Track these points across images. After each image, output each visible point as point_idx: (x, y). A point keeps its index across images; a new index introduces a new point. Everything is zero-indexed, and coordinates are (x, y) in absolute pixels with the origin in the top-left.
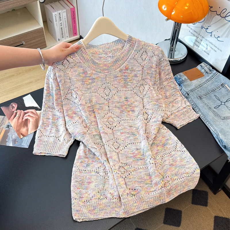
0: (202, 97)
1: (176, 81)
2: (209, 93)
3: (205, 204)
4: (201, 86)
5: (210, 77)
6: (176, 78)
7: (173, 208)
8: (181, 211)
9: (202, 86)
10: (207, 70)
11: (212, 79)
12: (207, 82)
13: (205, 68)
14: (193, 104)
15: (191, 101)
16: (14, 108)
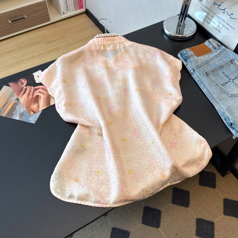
0: (209, 74)
1: (182, 57)
2: (217, 69)
3: (213, 186)
4: (207, 62)
5: (218, 52)
6: (182, 53)
7: (180, 188)
8: (189, 191)
9: (209, 62)
10: (216, 45)
11: (221, 54)
12: (215, 59)
13: (214, 43)
14: (199, 81)
15: (197, 78)
16: (24, 84)
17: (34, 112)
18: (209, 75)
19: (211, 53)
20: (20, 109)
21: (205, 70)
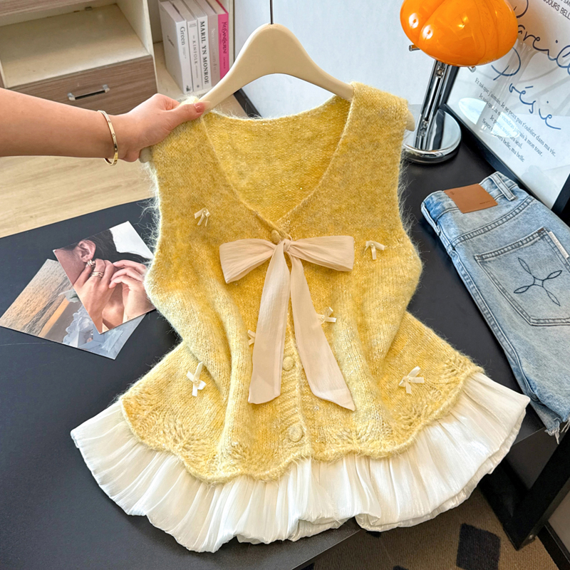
0: (487, 260)
1: (429, 212)
2: (506, 249)
4: (486, 229)
5: (511, 208)
6: (428, 202)
9: (489, 230)
10: (506, 191)
11: (517, 214)
12: (504, 223)
13: (501, 185)
14: (465, 275)
16: (88, 254)
17: (110, 327)
18: (486, 262)
19: (496, 207)
20: (84, 319)
21: (478, 249)
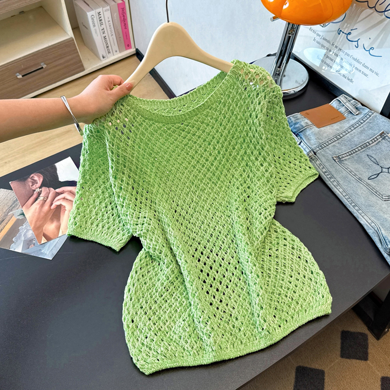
2: (357, 150)
4: (338, 137)
5: (357, 120)
9: (341, 138)
11: (362, 123)
12: (352, 131)
13: (347, 104)
14: (326, 172)
15: (322, 166)
16: (37, 183)
18: (343, 160)
19: (345, 120)
21: (335, 152)
